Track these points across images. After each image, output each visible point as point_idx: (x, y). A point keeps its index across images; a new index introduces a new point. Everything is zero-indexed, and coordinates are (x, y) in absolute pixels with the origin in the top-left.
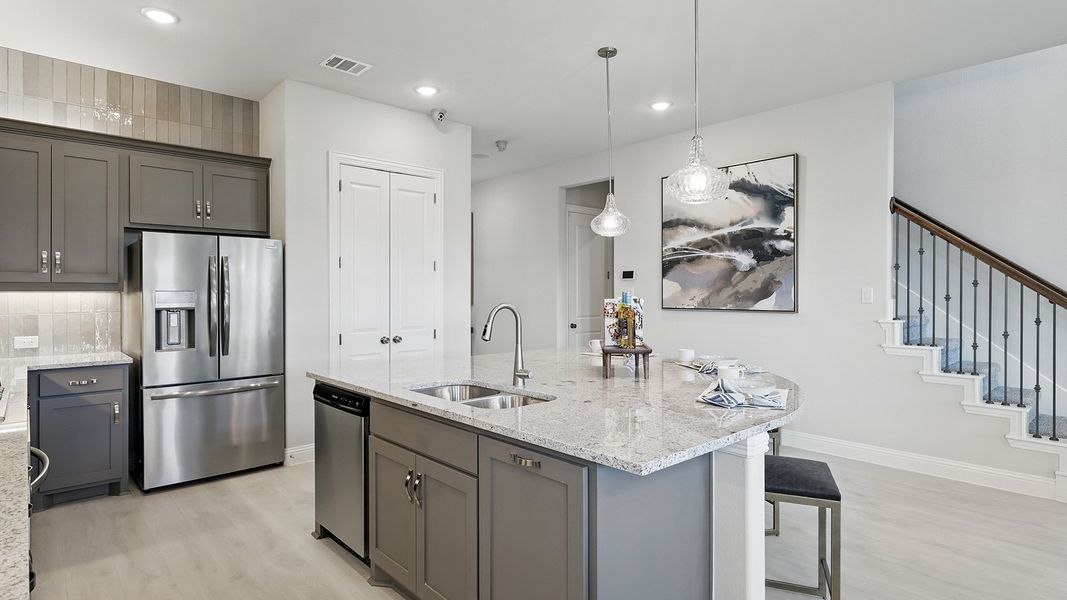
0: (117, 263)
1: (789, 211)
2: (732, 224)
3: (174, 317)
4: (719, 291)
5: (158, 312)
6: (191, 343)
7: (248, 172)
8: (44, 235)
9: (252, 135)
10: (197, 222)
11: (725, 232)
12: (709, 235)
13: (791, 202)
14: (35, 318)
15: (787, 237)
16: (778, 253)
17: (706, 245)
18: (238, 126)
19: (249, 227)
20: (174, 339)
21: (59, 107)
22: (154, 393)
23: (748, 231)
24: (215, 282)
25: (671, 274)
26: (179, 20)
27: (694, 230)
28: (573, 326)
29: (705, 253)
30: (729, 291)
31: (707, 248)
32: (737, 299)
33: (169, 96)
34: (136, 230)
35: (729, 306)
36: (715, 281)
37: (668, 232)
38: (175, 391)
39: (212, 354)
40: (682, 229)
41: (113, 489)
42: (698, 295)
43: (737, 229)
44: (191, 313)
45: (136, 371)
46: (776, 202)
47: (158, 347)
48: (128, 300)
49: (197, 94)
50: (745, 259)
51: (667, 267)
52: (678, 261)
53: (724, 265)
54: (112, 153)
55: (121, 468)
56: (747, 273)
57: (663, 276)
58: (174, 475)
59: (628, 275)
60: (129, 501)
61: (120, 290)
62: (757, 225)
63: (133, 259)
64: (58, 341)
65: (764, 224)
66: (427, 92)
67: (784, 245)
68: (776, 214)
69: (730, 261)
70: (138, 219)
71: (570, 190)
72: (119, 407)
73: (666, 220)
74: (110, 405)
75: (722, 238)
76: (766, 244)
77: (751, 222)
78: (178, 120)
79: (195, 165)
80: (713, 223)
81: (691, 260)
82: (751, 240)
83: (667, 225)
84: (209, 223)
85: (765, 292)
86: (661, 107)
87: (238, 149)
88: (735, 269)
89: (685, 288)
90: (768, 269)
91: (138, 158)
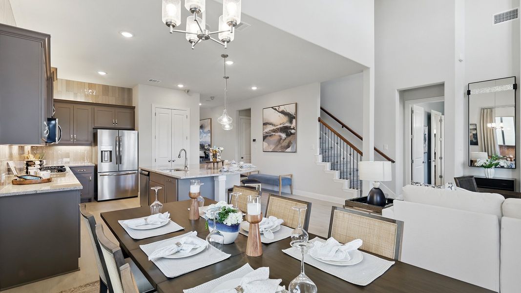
0: (91, 138)
1: (294, 120)
2: (280, 124)
3: (106, 153)
4: (277, 146)
5: (102, 152)
6: (111, 161)
7: (128, 111)
8: (72, 131)
9: (130, 98)
10: (113, 126)
11: (278, 127)
12: (275, 128)
13: (294, 118)
14: (69, 153)
15: (294, 129)
16: (292, 134)
17: (274, 131)
18: (126, 96)
19: (129, 127)
20: (106, 159)
21: (75, 95)
22: (101, 174)
23: (285, 126)
24: (117, 143)
25: (265, 140)
26: (107, 73)
27: (271, 126)
28: (242, 158)
29: (274, 134)
30: (280, 146)
31: (274, 132)
32: (282, 148)
33: (106, 89)
34: (96, 129)
35: (280, 151)
36: (276, 143)
37: (264, 126)
38: (107, 174)
39: (117, 164)
40: (268, 126)
41: (90, 201)
42: (272, 147)
43: (281, 126)
44: (111, 152)
45: (96, 168)
46: (291, 117)
47: (102, 162)
48: (94, 148)
49: (114, 88)
50: (284, 136)
51: (265, 138)
52: (267, 136)
53: (279, 138)
54: (89, 107)
55: (91, 195)
56: (284, 140)
57: (263, 141)
58: (107, 197)
59: (254, 140)
60: (94, 204)
61: (92, 146)
62: (286, 125)
63: (95, 136)
64: (75, 160)
65: (288, 124)
66: (181, 86)
67: (293, 131)
68: (291, 122)
69: (280, 136)
70: (97, 125)
71: (240, 111)
72: (91, 178)
73: (264, 122)
74: (89, 177)
75: (278, 129)
76: (289, 131)
77: (285, 124)
78: (108, 95)
79: (113, 109)
80: (276, 124)
81: (270, 136)
82: (285, 129)
83: (265, 124)
84: (117, 126)
85: (288, 146)
86: (254, 88)
87: (126, 104)
88: (281, 139)
89: (269, 145)
90: (289, 138)
91: (96, 108)
